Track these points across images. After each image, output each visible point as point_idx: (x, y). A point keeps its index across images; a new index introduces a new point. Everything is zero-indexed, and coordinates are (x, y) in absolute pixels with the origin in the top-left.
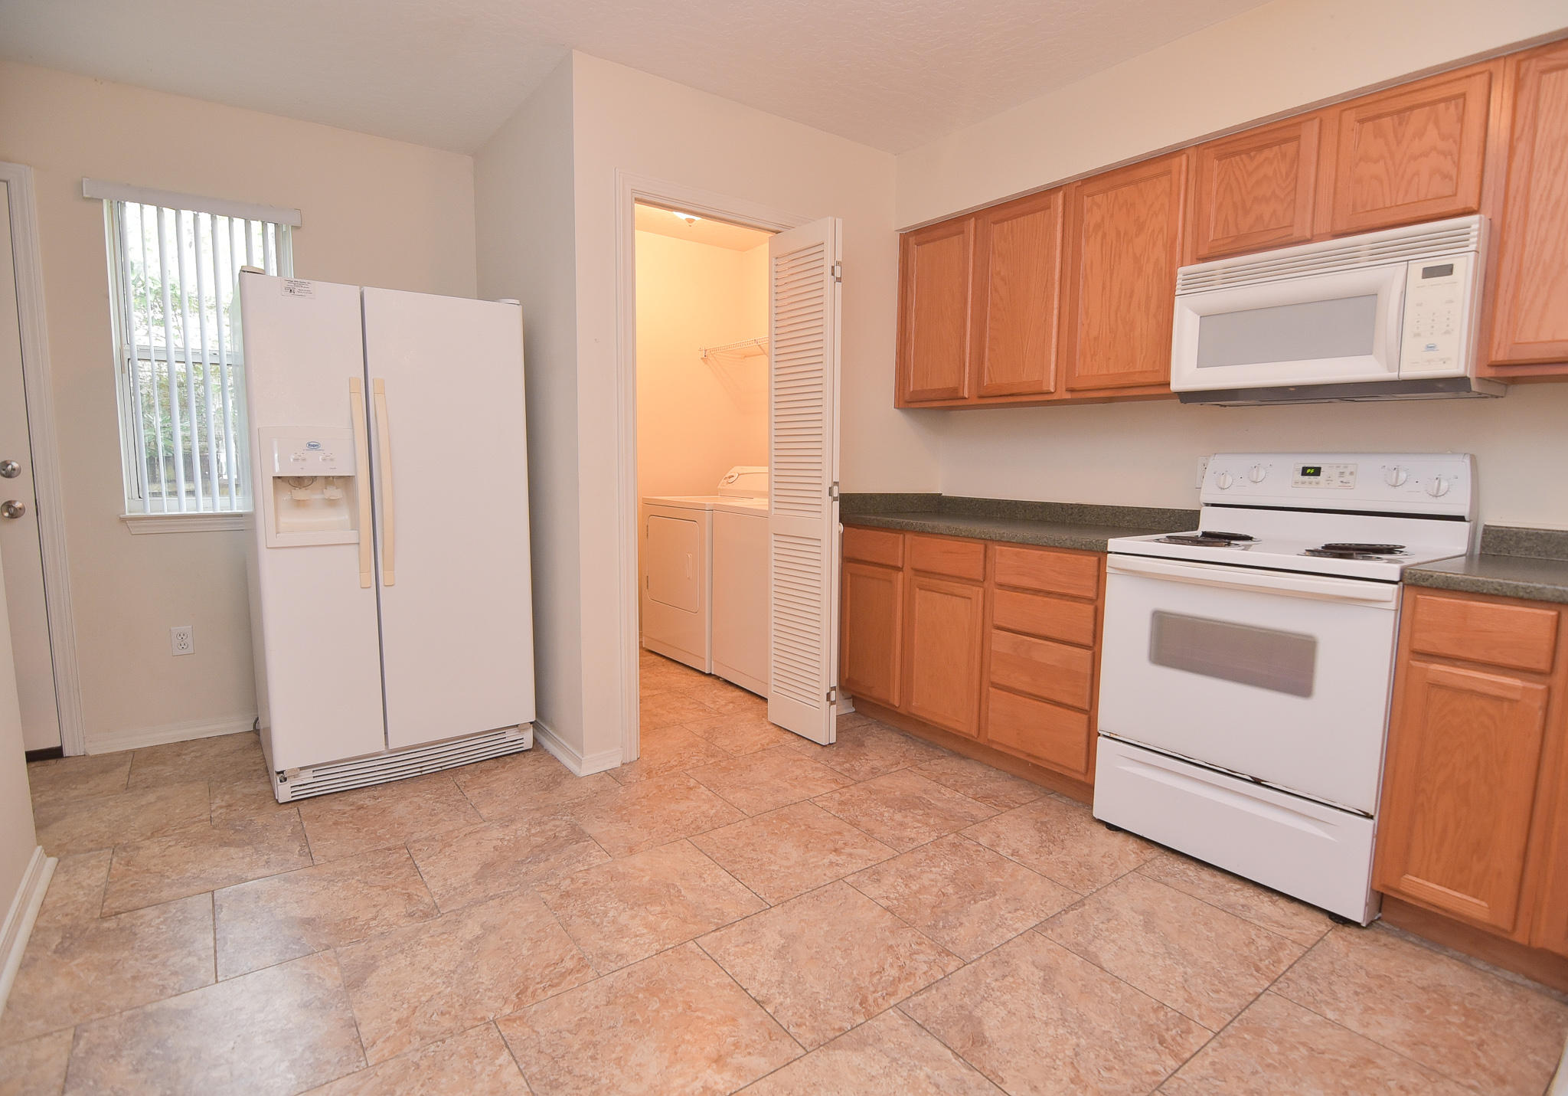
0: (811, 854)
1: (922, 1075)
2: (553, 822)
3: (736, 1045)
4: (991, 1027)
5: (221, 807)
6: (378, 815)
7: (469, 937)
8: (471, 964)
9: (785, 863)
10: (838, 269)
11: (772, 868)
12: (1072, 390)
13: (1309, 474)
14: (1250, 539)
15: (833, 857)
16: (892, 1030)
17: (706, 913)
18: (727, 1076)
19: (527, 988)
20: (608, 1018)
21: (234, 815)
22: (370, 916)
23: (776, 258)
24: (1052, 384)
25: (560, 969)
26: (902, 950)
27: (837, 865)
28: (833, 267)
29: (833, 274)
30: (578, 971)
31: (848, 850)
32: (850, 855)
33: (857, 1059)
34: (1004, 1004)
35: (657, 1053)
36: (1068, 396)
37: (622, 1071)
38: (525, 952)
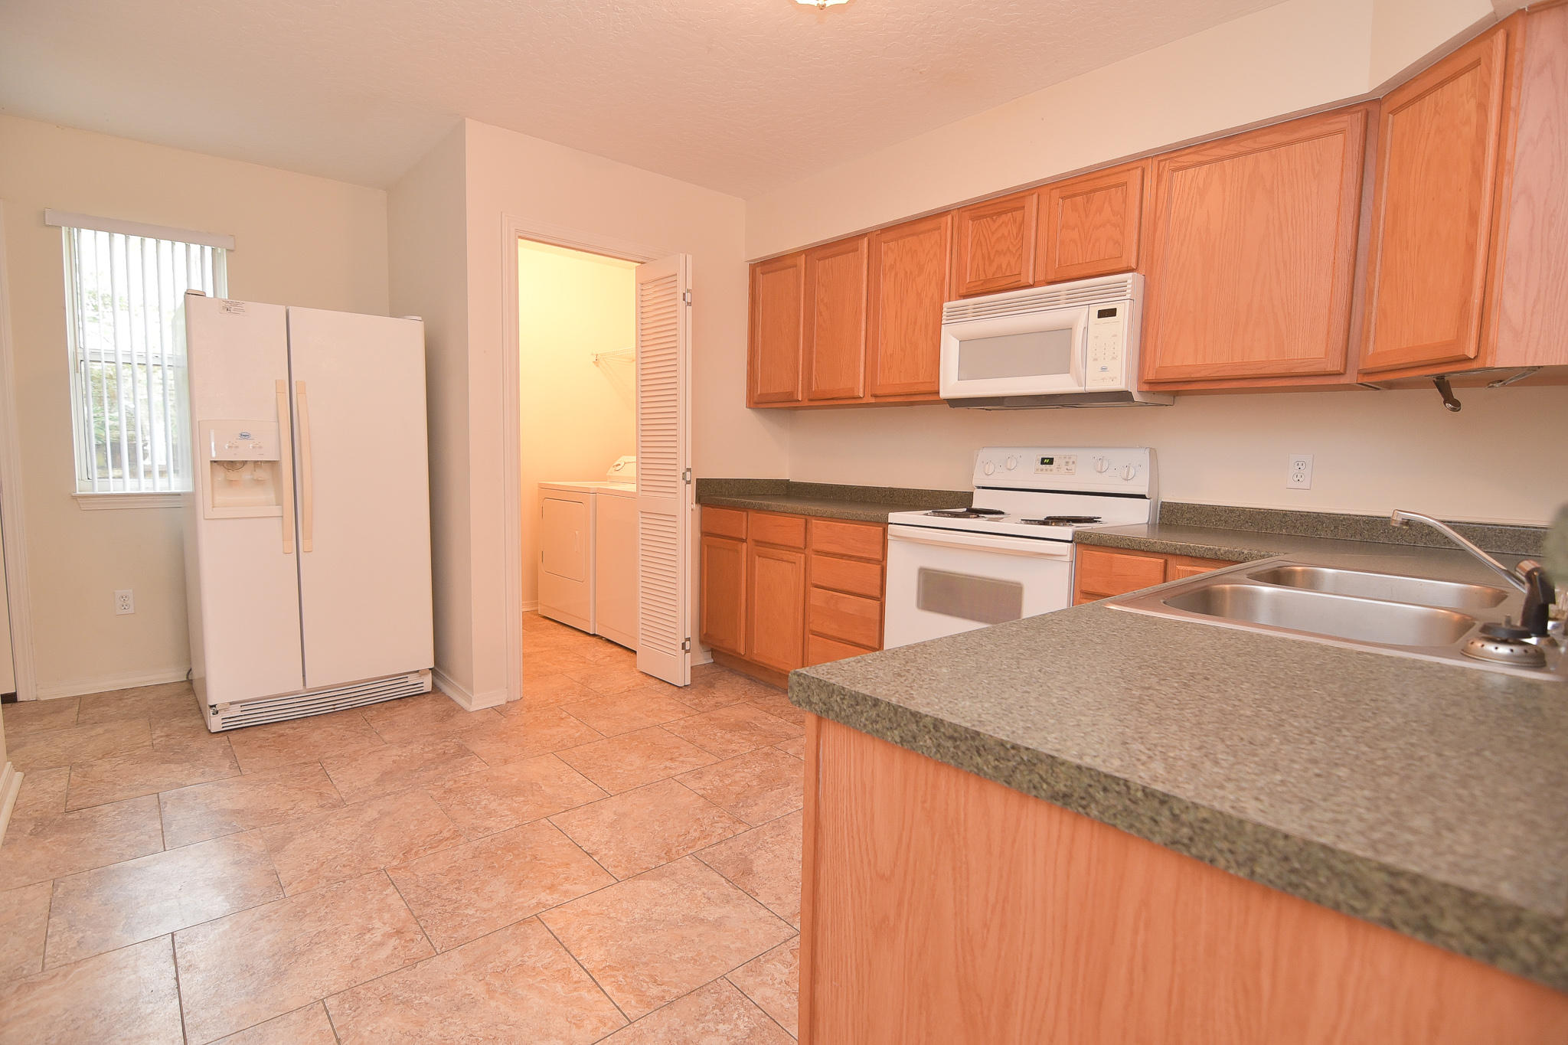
0: (651, 762)
1: (699, 893)
2: (443, 744)
3: (566, 879)
4: (759, 865)
5: (162, 737)
6: (297, 740)
7: (368, 819)
8: (369, 836)
9: (629, 768)
10: (688, 296)
11: (618, 771)
12: (875, 396)
13: (1046, 463)
14: (1002, 513)
15: (668, 764)
16: (685, 868)
17: (559, 801)
18: (555, 896)
19: (412, 849)
20: (472, 865)
21: (173, 741)
22: (289, 807)
23: (642, 285)
24: (861, 390)
25: (439, 837)
26: (706, 821)
27: (670, 768)
28: (684, 294)
29: (684, 300)
30: (453, 839)
31: (681, 759)
32: (682, 762)
33: (654, 885)
34: (773, 851)
35: (507, 885)
36: (873, 400)
37: (478, 896)
38: (412, 827)
